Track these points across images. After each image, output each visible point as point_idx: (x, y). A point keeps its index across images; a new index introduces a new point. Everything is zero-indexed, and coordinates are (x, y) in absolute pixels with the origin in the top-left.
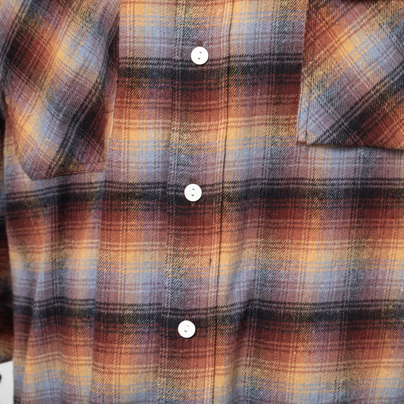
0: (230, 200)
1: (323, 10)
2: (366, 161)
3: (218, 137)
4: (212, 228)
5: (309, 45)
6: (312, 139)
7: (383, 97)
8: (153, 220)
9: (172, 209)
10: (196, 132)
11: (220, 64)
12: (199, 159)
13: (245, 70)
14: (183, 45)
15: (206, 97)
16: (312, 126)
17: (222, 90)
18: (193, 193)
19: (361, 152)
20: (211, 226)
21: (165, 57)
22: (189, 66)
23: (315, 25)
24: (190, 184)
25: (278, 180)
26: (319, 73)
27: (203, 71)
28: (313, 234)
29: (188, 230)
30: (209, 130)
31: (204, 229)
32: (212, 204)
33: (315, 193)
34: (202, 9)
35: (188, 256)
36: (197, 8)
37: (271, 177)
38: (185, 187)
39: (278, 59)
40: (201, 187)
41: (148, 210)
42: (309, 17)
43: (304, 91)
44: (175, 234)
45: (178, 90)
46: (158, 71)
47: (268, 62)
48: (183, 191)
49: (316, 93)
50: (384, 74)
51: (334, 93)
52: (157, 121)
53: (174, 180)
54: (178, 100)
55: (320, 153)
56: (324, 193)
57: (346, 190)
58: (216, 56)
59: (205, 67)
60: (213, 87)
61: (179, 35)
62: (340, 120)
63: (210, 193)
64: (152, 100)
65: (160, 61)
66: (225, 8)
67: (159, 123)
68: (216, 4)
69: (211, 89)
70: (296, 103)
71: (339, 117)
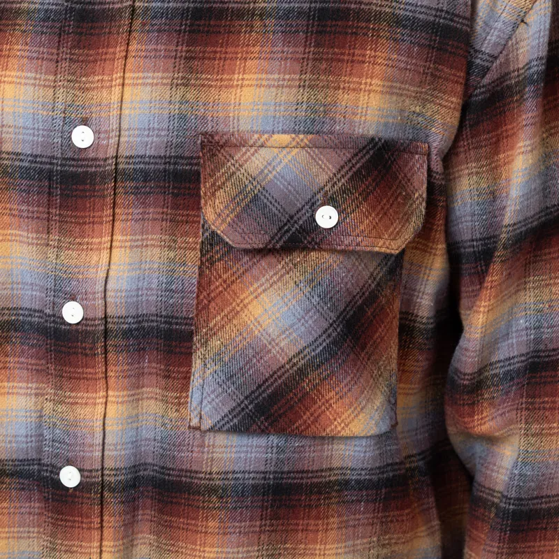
0: (112, 490)
1: (219, 265)
2: (280, 450)
3: (96, 414)
4: (91, 523)
5: (202, 308)
6: (207, 424)
7: (302, 372)
8: (30, 502)
9: (48, 492)
10: (72, 404)
11: (96, 326)
12: (76, 436)
13: (127, 334)
14: (54, 296)
15: (82, 363)
16: (207, 409)
17: (98, 357)
18: (70, 477)
19: (274, 440)
20: (89, 520)
21: (37, 308)
22: (61, 324)
23: (210, 283)
24: (68, 465)
25: (169, 469)
26: (215, 343)
27: (77, 331)
28: (210, 540)
29: (66, 520)
30: (86, 404)
31: (82, 522)
32: (91, 494)
33: (212, 490)
34: (74, 254)
35: (66, 551)
36: (70, 252)
37: (162, 464)
38: (61, 469)
40: (80, 470)
41: (23, 489)
42: (201, 274)
43: (197, 364)
44: (52, 523)
45: (51, 351)
46: (30, 323)
47: (155, 324)
48: (58, 474)
49: (212, 368)
50: (303, 343)
51: (235, 368)
52: (30, 385)
53: (49, 459)
54: (51, 363)
55: (221, 439)
56: (224, 490)
57: (255, 487)
58: (91, 315)
59: (79, 327)
60: (88, 352)
61: (50, 284)
62: (242, 402)
63: (88, 480)
64: (23, 360)
65: (32, 313)
66: (102, 256)
67: (31, 388)
68: (91, 250)
69: (86, 355)
70: (187, 378)
71: (242, 398)
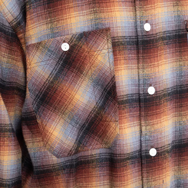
0: (168, 152)
3: (162, 126)
4: (163, 167)
9: (144, 161)
10: (152, 125)
11: (160, 93)
12: (154, 137)
14: (143, 86)
15: (155, 108)
17: (162, 105)
18: (153, 152)
20: (162, 166)
21: (135, 93)
22: (148, 96)
24: (151, 148)
25: (183, 140)
27: (153, 98)
29: (152, 169)
30: (157, 123)
31: (159, 168)
32: (162, 156)
34: (149, 69)
35: (154, 181)
36: (148, 69)
37: (180, 139)
38: (149, 150)
39: (180, 88)
40: (156, 149)
41: (132, 163)
44: (146, 172)
45: (143, 107)
46: (132, 99)
47: (175, 89)
48: (149, 153)
52: (134, 122)
53: (144, 148)
54: (143, 112)
58: (158, 90)
59: (154, 95)
60: (158, 104)
61: (141, 82)
63: (161, 151)
64: (131, 113)
65: (133, 95)
66: (159, 68)
67: (135, 123)
68: (155, 67)
69: (157, 105)
